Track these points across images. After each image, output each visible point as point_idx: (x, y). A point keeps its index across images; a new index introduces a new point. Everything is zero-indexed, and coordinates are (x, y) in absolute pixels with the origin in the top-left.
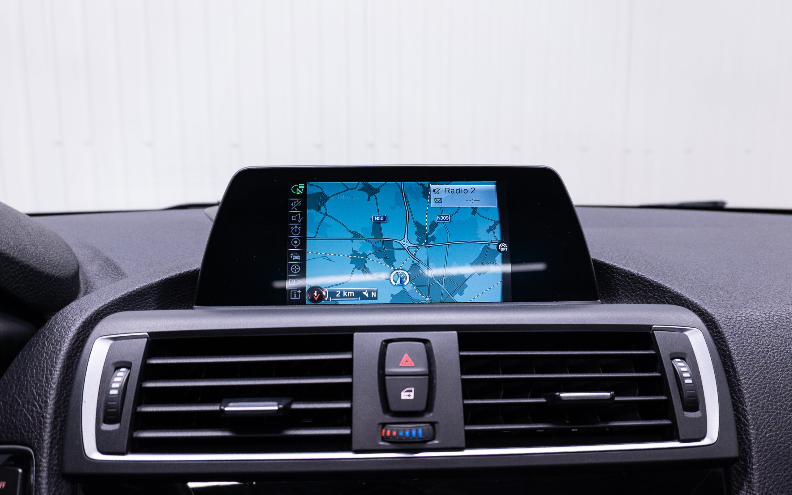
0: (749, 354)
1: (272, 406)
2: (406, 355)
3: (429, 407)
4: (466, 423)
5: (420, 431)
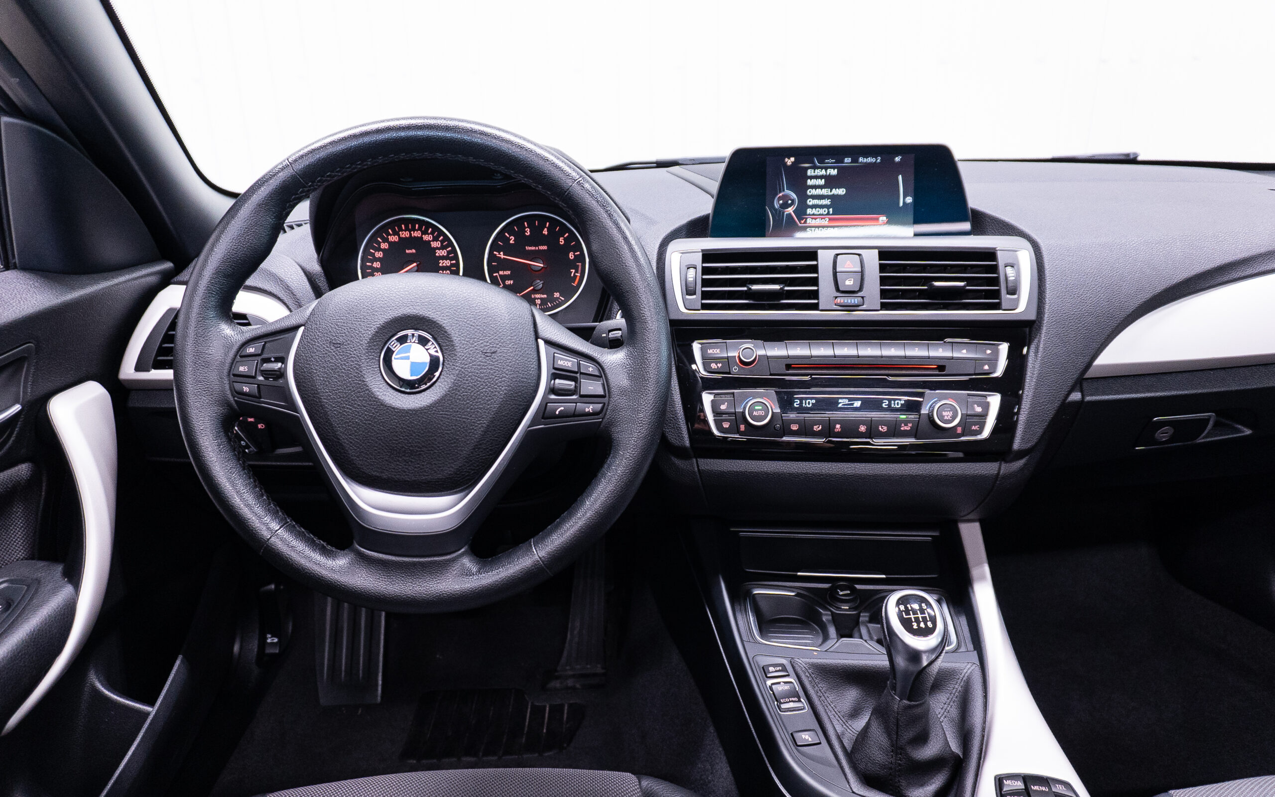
0: (1056, 265)
1: (777, 287)
2: (849, 262)
3: (861, 289)
4: (881, 299)
5: (856, 300)
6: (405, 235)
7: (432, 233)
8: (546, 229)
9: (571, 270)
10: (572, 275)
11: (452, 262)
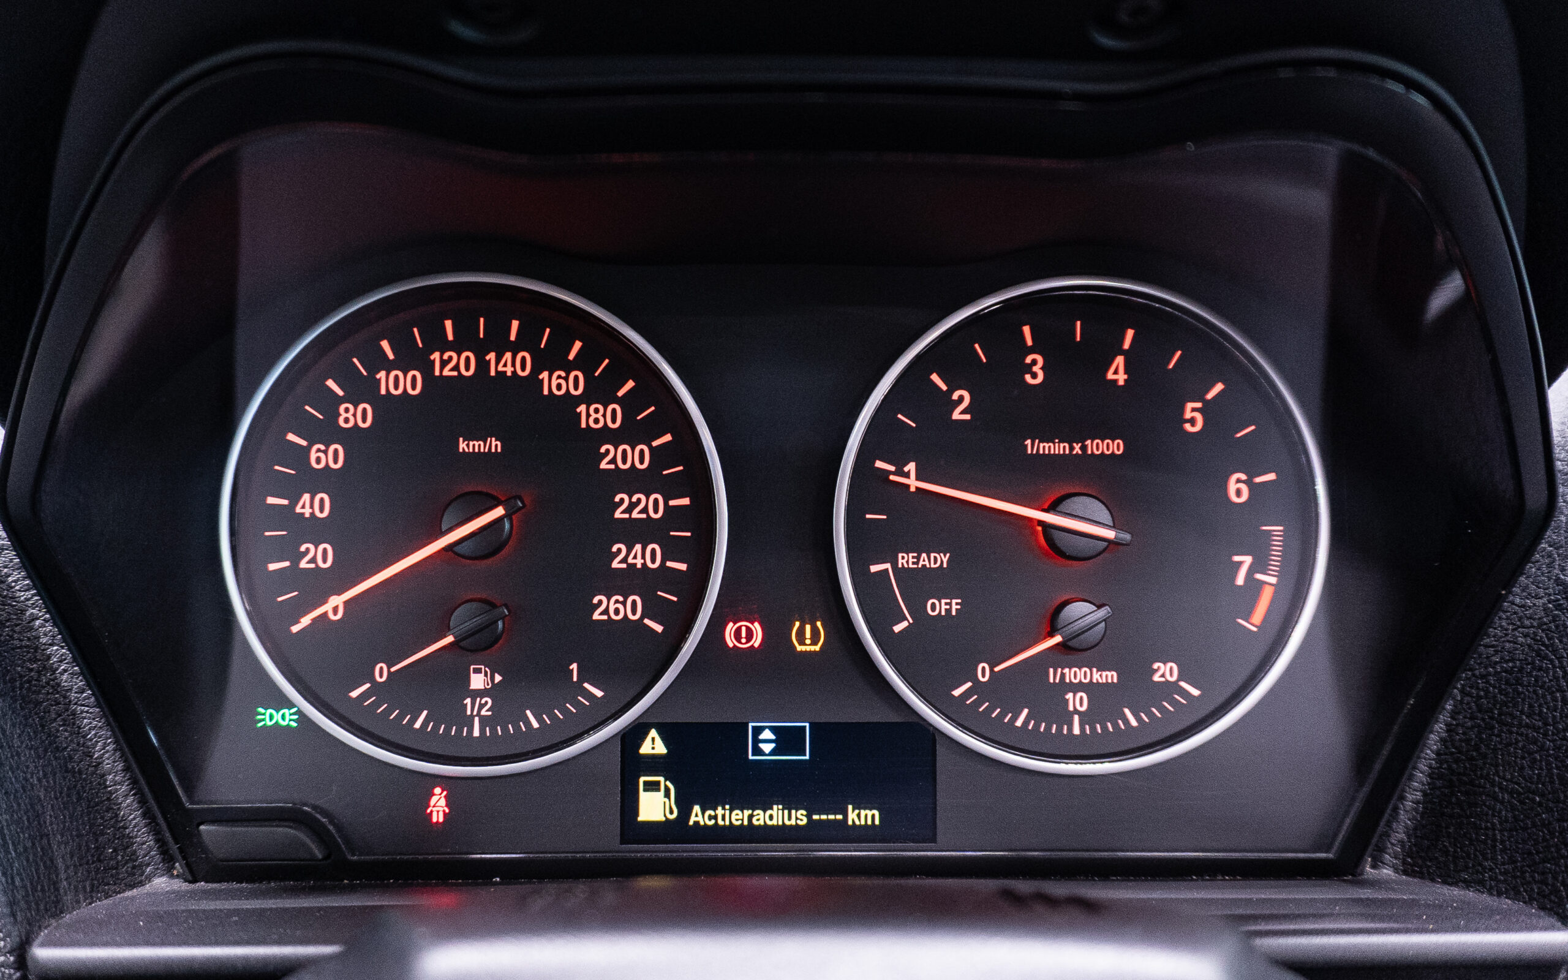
6: (456, 368)
7: (585, 363)
8: (1120, 360)
9: (1237, 558)
10: (1240, 581)
11: (672, 503)
